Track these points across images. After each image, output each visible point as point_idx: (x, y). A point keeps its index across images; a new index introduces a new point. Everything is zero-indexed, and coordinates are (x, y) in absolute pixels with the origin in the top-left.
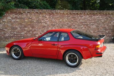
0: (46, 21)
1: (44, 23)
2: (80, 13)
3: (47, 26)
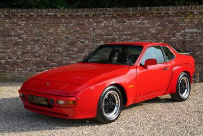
0: (19, 33)
1: (15, 36)
3: (22, 43)
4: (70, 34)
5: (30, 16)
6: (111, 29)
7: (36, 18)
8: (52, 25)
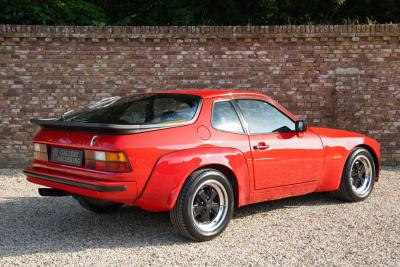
0: (16, 73)
1: (8, 78)
2: (161, 36)
3: (21, 91)
4: (117, 74)
5: (38, 38)
6: (195, 65)
7: (49, 43)
8: (82, 57)
